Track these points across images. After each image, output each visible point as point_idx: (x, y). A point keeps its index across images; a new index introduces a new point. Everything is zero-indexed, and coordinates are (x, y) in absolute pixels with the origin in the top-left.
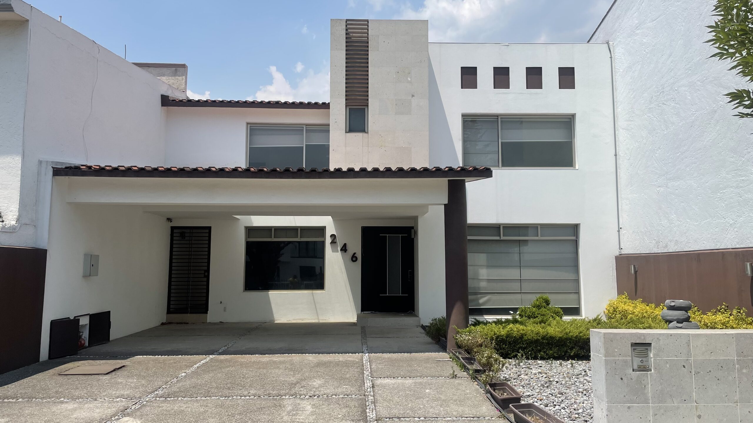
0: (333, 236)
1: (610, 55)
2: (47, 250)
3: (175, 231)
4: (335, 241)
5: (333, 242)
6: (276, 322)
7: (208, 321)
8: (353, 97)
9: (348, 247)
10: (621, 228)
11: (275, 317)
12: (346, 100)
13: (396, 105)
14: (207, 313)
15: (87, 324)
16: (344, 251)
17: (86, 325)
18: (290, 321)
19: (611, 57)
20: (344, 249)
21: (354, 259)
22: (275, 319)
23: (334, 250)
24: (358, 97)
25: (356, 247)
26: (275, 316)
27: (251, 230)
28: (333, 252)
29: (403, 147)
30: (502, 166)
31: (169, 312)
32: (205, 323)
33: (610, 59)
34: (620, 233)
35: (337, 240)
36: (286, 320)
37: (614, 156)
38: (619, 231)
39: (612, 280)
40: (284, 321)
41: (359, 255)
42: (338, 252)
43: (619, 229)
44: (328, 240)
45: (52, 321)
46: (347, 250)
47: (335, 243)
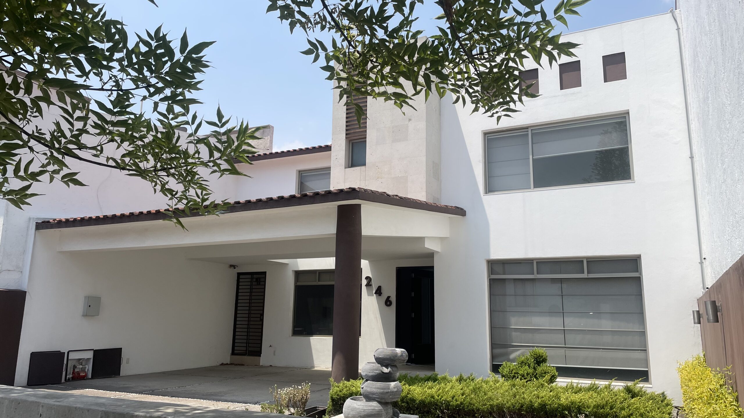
0: (367, 278)
1: (676, 26)
2: (26, 292)
3: (241, 277)
4: (370, 284)
5: (368, 285)
6: (316, 369)
7: (261, 364)
8: (352, 131)
9: (383, 291)
10: (705, 259)
11: (315, 364)
12: (346, 134)
13: (393, 132)
14: (260, 356)
15: (91, 358)
16: (378, 295)
17: (88, 359)
18: (328, 368)
19: (678, 29)
20: (379, 292)
21: (388, 303)
22: (315, 366)
23: (370, 294)
24: (357, 130)
25: (390, 290)
26: (315, 362)
27: (298, 274)
28: (368, 296)
29: (400, 176)
30: (534, 188)
31: (233, 353)
32: (257, 365)
33: (676, 31)
34: (704, 266)
35: (373, 282)
36: (325, 368)
37: (689, 158)
38: (701, 263)
39: (693, 333)
40: (323, 369)
41: (393, 299)
42: (373, 296)
43: (703, 260)
44: (364, 282)
45: (32, 352)
46: (382, 293)
47: (371, 285)
